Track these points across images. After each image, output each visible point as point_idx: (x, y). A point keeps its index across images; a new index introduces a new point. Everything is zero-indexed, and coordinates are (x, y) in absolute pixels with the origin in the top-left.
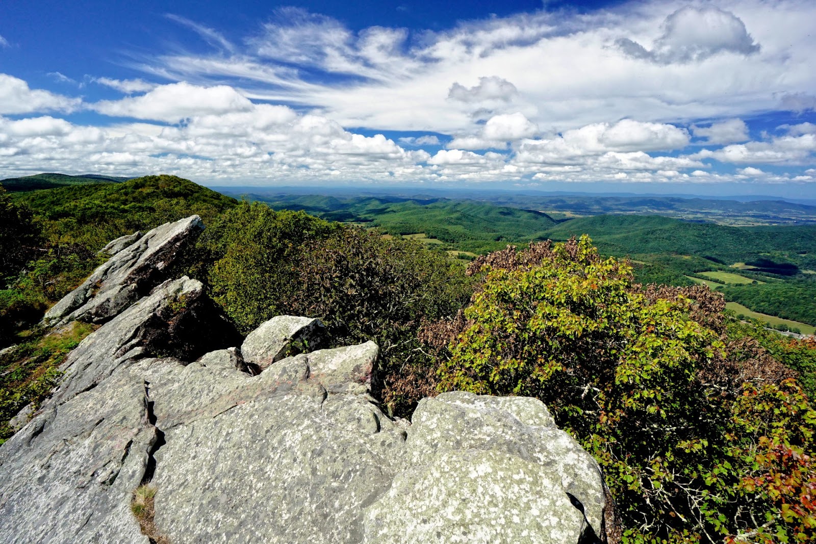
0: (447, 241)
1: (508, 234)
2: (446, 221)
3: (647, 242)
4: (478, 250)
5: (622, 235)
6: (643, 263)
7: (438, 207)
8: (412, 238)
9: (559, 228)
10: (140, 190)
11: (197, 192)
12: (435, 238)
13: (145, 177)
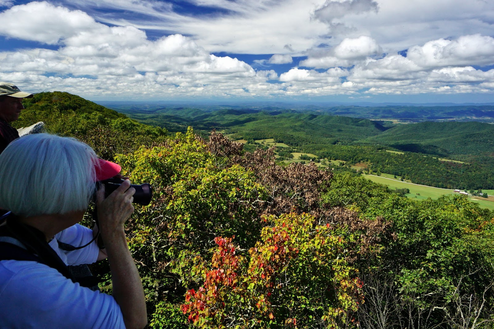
0: (292, 144)
1: (343, 139)
2: (291, 128)
3: (466, 144)
4: (317, 152)
5: (442, 139)
6: (462, 163)
7: (285, 117)
8: (263, 143)
9: (387, 134)
10: (37, 103)
11: (84, 106)
12: (282, 142)
13: (42, 93)
